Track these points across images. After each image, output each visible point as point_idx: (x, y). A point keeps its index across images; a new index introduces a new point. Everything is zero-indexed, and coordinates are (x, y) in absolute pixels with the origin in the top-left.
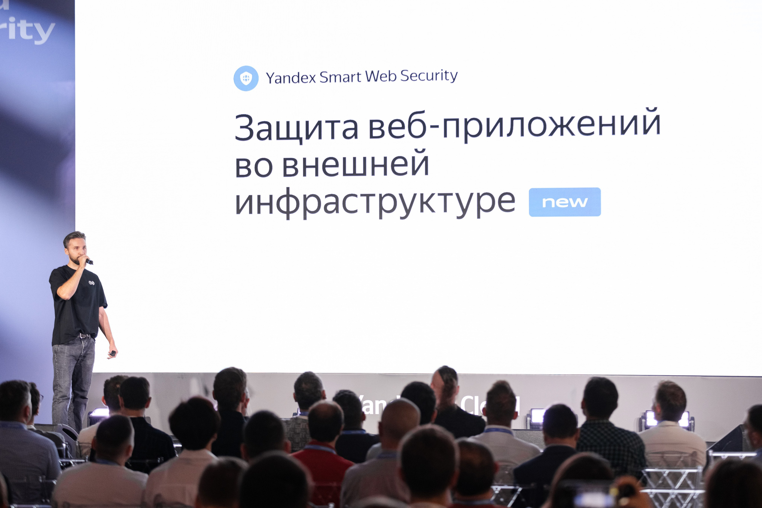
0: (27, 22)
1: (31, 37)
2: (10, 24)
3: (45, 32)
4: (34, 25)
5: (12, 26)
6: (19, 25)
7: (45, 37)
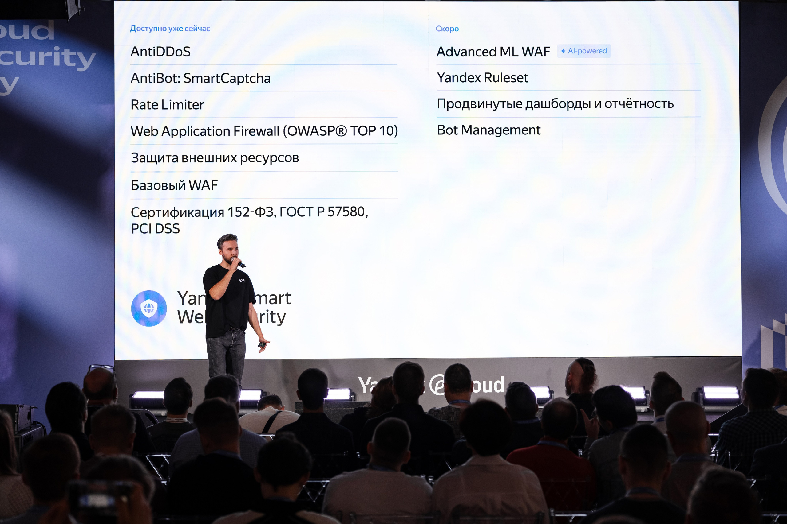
0: (70, 51)
1: (74, 65)
2: (55, 53)
3: (87, 61)
4: (76, 54)
5: (57, 56)
6: (63, 53)
7: (87, 64)
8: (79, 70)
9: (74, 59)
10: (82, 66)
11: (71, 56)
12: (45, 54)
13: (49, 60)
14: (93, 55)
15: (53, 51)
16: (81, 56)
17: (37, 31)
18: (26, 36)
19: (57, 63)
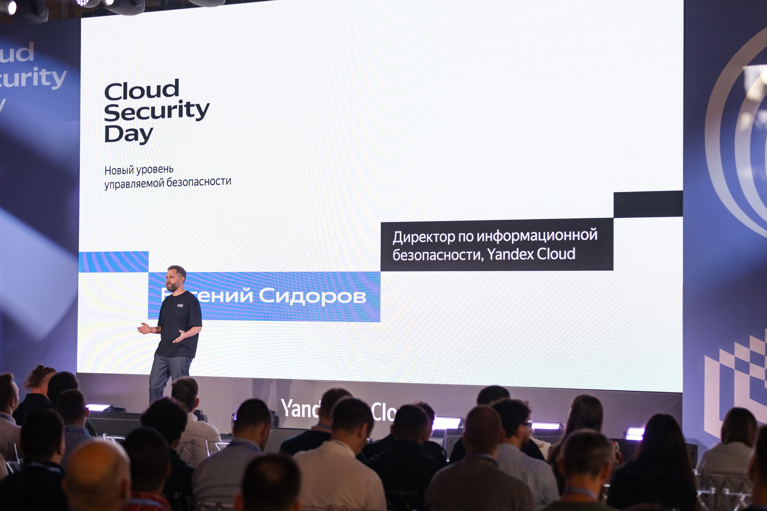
0: (47, 71)
1: (49, 84)
2: (34, 73)
3: (60, 79)
4: (51, 73)
5: (36, 75)
6: (40, 73)
7: (59, 82)
8: (54, 88)
9: (50, 78)
10: (55, 85)
11: (47, 75)
12: (26, 74)
13: (30, 80)
14: (65, 73)
15: (33, 71)
16: (55, 74)
17: (21, 54)
18: (12, 59)
19: (35, 83)
